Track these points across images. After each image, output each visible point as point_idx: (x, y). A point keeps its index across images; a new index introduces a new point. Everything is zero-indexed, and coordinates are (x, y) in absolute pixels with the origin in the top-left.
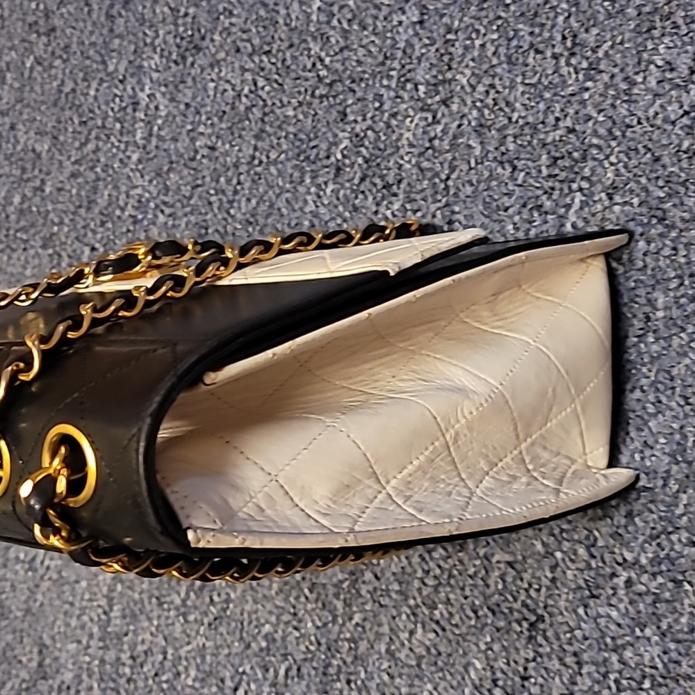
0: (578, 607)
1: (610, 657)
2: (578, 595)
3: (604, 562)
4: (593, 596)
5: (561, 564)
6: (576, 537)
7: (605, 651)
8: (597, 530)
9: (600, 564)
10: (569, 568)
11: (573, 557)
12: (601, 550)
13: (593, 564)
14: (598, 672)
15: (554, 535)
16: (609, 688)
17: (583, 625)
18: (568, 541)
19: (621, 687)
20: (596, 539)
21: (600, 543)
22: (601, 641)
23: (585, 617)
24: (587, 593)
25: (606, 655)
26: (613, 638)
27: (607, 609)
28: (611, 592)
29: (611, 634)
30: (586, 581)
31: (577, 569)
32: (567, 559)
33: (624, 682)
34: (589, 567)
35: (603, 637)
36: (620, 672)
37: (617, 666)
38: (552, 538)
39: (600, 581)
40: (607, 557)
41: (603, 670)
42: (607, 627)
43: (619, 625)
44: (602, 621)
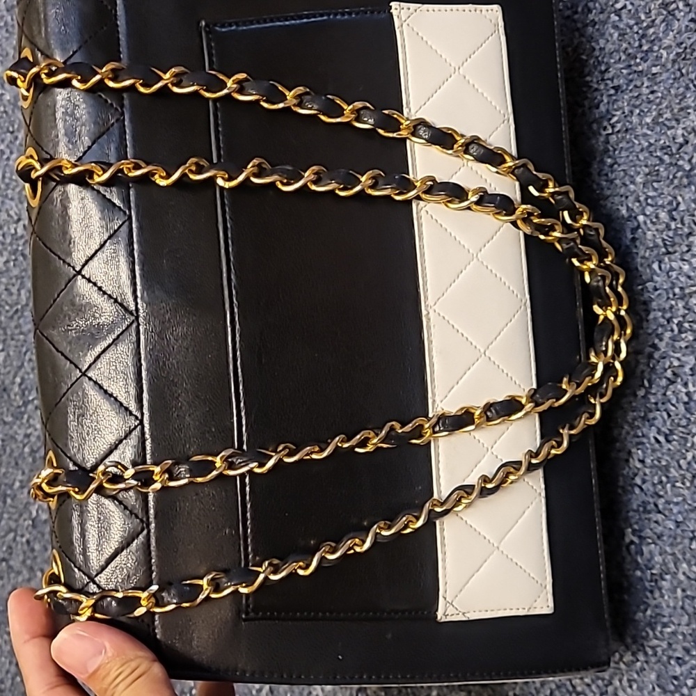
0: (653, 262)
1: (677, 305)
2: (655, 252)
3: (683, 224)
4: (669, 253)
5: (643, 226)
6: (660, 202)
7: (673, 300)
8: (681, 195)
9: (679, 226)
10: (649, 230)
11: (654, 220)
12: (682, 213)
13: (673, 225)
14: (663, 317)
15: (639, 201)
16: (672, 330)
17: (656, 278)
18: (652, 206)
19: (683, 329)
20: (678, 204)
21: (682, 207)
22: (671, 292)
23: (658, 271)
24: (664, 250)
25: (673, 302)
26: (682, 289)
27: (680, 263)
28: (685, 249)
29: (681, 285)
30: (664, 240)
31: (657, 230)
32: (648, 222)
33: (686, 325)
34: (668, 227)
35: (672, 288)
36: (684, 316)
37: (682, 312)
38: (637, 204)
39: (677, 239)
40: (687, 219)
41: (668, 315)
42: (677, 278)
43: (689, 277)
44: (674, 274)
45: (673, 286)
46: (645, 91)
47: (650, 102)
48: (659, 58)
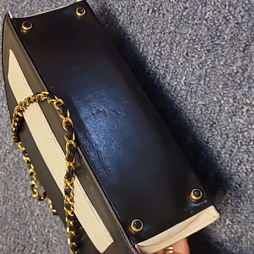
0: (228, 119)
1: (239, 135)
2: (229, 115)
3: (239, 104)
4: (234, 115)
5: (223, 104)
6: (229, 96)
7: (237, 133)
8: (237, 93)
9: (238, 105)
10: (226, 106)
11: (228, 102)
12: (238, 100)
13: (235, 104)
14: (234, 140)
15: (221, 95)
16: (238, 145)
17: (230, 125)
18: (226, 97)
19: (242, 144)
20: (237, 96)
21: (238, 97)
22: (236, 130)
23: (231, 122)
24: (232, 114)
25: (237, 134)
26: (241, 129)
27: (239, 119)
28: (241, 114)
29: (240, 128)
30: (232, 110)
31: (229, 106)
32: (225, 103)
33: (244, 143)
34: (233, 105)
35: (237, 129)
36: (242, 140)
37: (241, 138)
38: (220, 96)
39: (237, 110)
40: (241, 102)
41: (236, 139)
42: (239, 125)
43: (243, 125)
44: (237, 123)
45: (237, 128)
46: (220, 52)
47: (222, 56)
48: (224, 38)
